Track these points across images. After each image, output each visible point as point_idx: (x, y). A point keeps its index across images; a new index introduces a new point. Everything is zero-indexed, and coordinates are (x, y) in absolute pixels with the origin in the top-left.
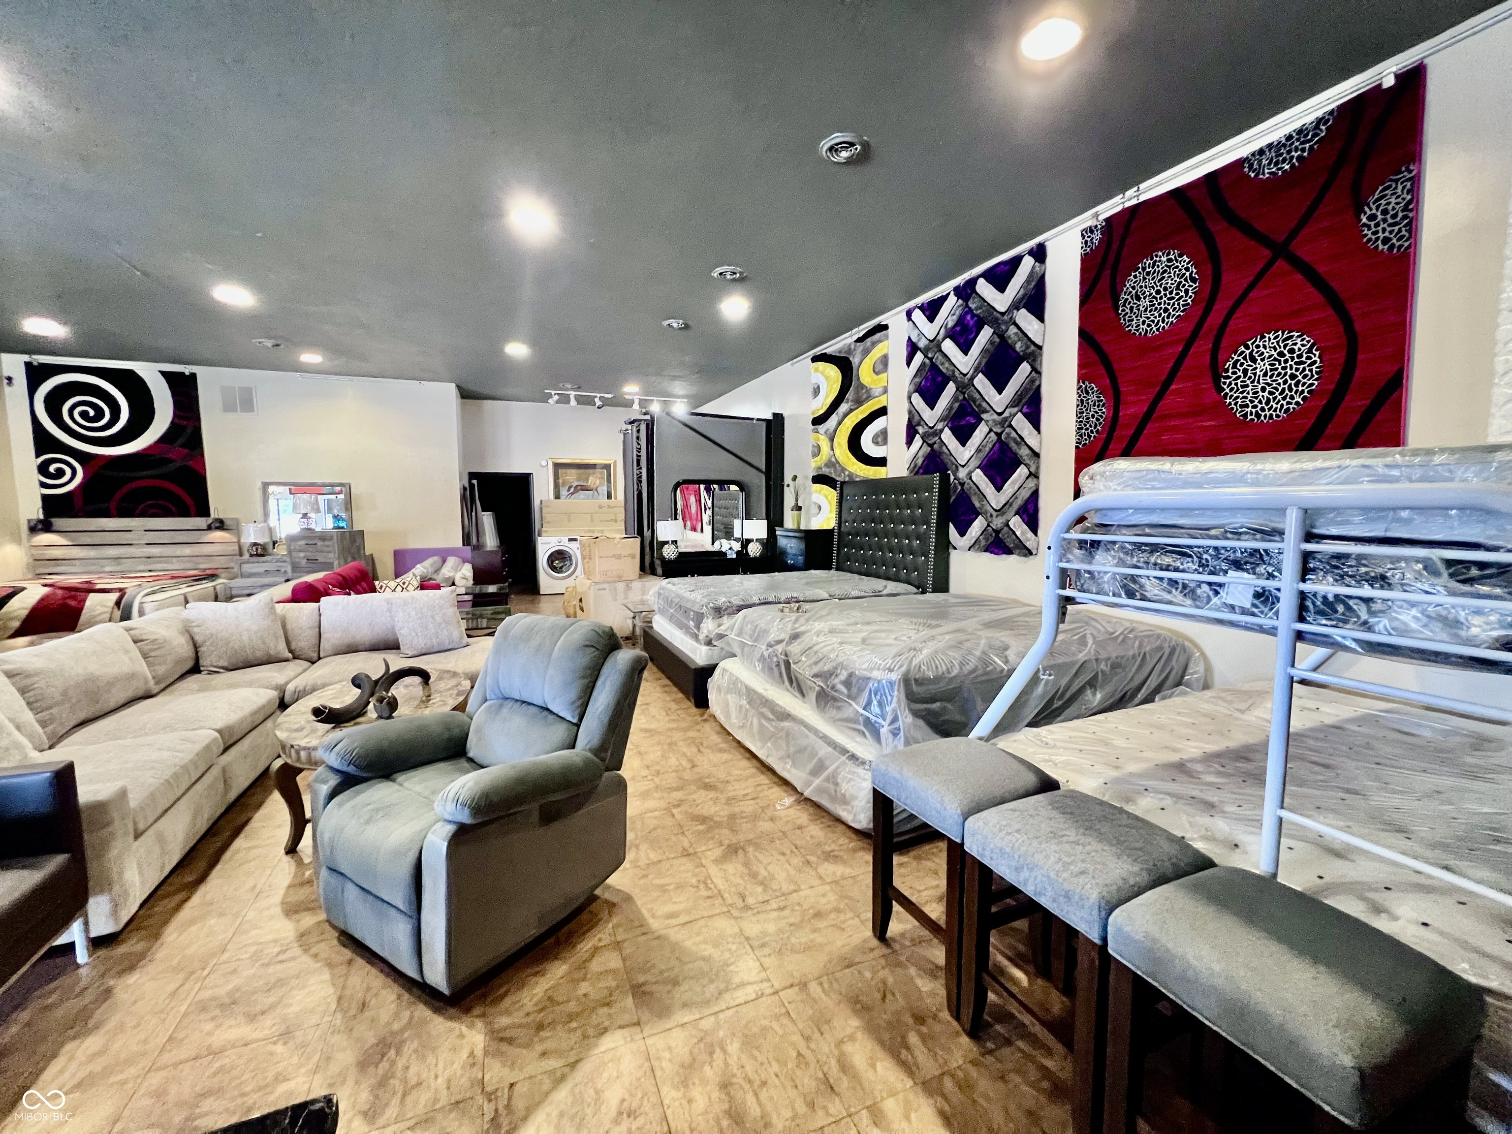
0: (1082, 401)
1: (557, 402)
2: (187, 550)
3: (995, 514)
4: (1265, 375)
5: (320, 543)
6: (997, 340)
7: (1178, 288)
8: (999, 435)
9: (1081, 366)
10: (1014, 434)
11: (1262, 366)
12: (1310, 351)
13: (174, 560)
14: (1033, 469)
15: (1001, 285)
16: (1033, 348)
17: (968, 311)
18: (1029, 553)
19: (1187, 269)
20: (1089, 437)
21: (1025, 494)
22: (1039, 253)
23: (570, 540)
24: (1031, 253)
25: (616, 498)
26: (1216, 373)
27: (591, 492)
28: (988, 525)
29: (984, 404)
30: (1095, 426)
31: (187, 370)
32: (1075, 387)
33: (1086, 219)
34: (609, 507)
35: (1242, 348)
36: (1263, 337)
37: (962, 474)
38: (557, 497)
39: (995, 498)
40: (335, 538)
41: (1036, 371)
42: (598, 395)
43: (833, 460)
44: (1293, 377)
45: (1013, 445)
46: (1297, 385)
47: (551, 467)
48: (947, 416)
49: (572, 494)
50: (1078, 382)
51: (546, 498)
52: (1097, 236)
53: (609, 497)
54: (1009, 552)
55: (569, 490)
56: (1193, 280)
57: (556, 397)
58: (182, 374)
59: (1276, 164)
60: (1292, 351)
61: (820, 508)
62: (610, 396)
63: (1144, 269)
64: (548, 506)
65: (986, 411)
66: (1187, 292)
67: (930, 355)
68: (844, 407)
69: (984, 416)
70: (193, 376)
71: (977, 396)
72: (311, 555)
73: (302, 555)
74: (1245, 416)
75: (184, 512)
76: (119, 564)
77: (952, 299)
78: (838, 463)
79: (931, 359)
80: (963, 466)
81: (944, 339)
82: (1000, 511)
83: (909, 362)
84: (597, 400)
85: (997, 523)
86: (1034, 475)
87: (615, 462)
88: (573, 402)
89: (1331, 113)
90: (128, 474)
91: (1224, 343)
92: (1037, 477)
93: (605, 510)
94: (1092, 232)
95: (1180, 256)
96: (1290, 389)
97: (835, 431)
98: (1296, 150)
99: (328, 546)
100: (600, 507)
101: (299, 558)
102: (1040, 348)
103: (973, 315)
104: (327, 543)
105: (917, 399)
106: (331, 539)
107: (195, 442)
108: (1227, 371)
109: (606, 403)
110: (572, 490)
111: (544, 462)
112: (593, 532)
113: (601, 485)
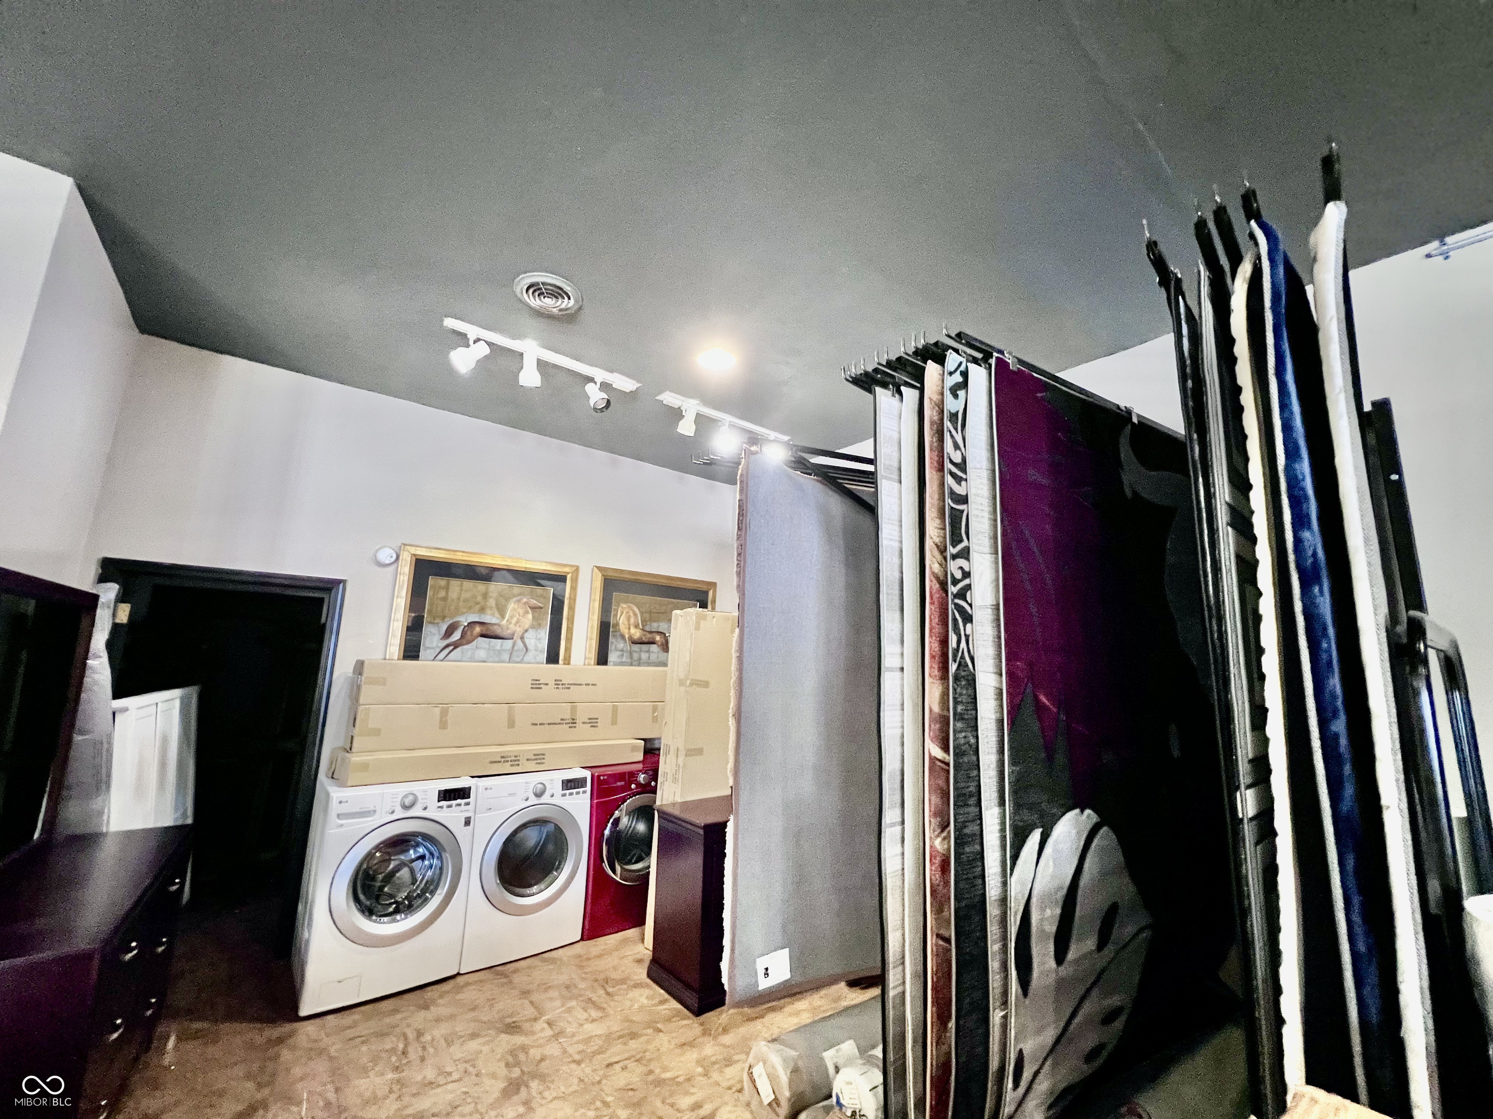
23: (448, 795)
25: (567, 662)
27: (508, 644)
34: (558, 683)
38: (411, 651)
47: (406, 571)
49: (456, 645)
51: (378, 656)
53: (553, 657)
55: (449, 633)
64: (382, 682)
87: (577, 569)
93: (548, 692)
100: (537, 685)
110: (457, 636)
111: (387, 555)
112: (516, 761)
113: (536, 625)
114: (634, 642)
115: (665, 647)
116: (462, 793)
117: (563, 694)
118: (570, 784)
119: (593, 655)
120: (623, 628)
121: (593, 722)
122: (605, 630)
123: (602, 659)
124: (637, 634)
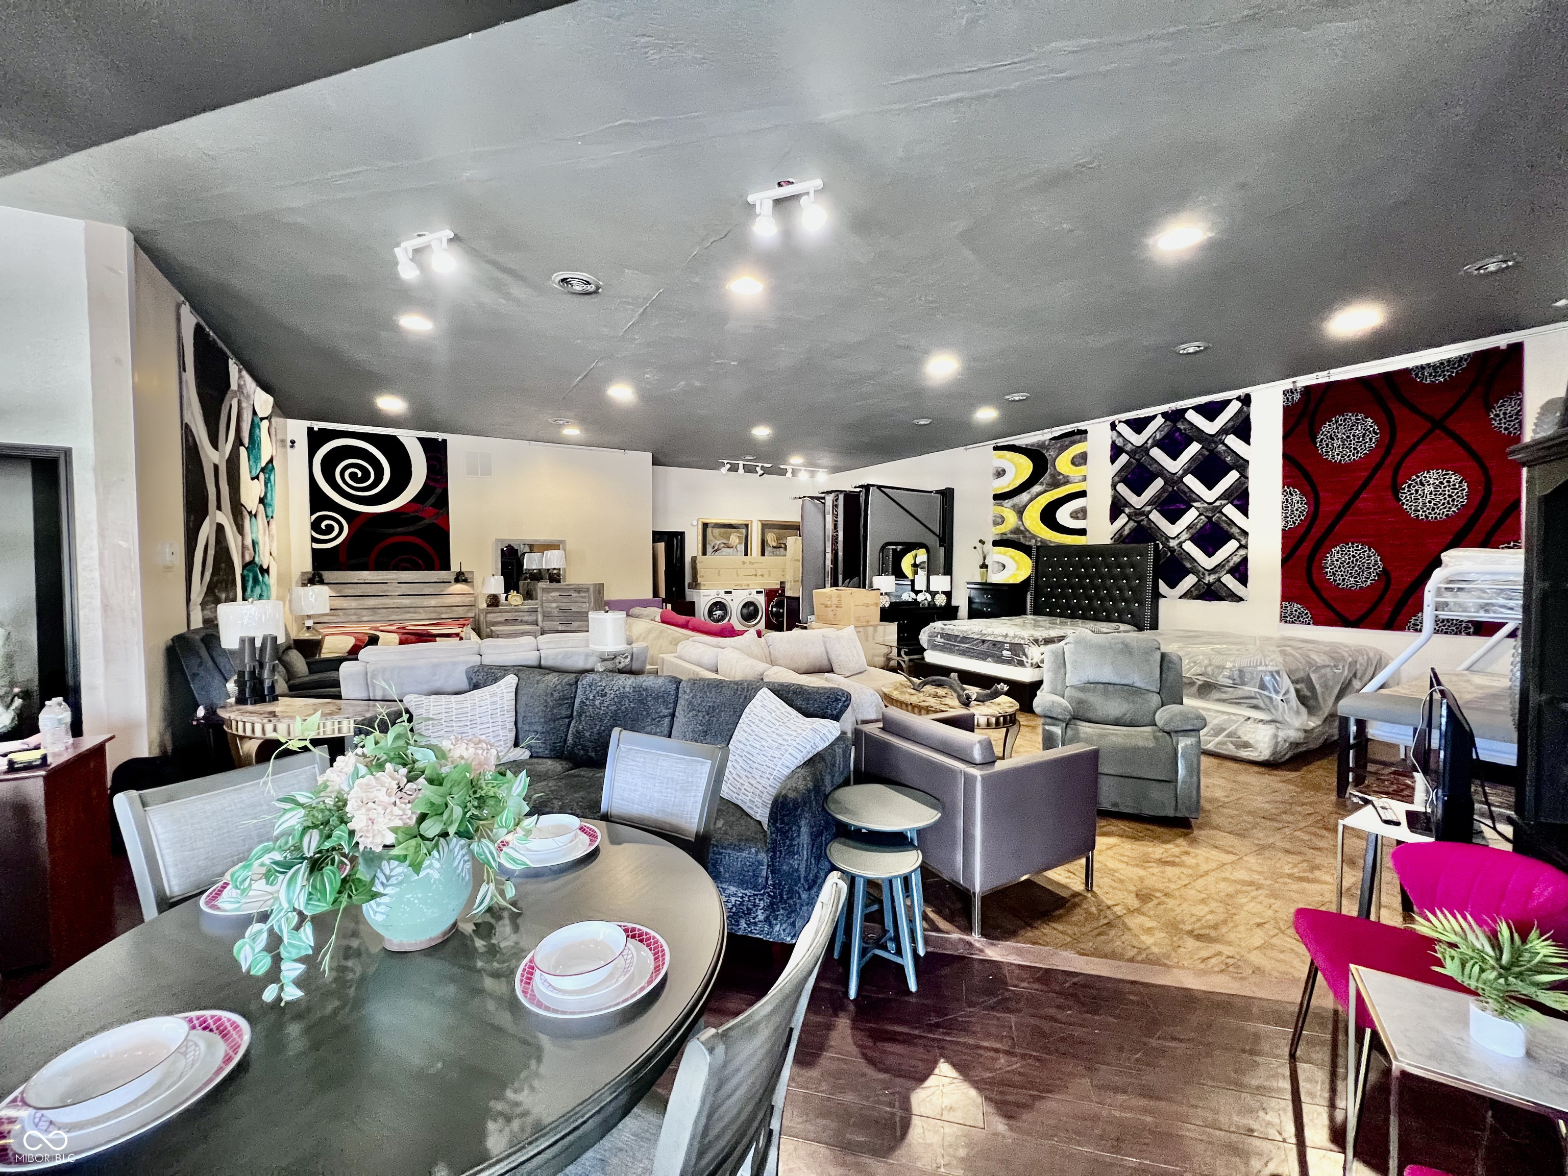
0: (1287, 500)
1: (729, 470)
2: (433, 602)
3: (1207, 573)
4: (1431, 493)
5: (574, 595)
6: (1207, 453)
7: (1364, 436)
8: (1209, 518)
9: (1285, 477)
10: (1224, 518)
11: (1428, 489)
12: (1461, 482)
13: (421, 610)
14: (1243, 542)
15: (1211, 417)
16: (1241, 461)
17: (1175, 429)
18: (1241, 599)
19: (1371, 426)
20: (1294, 523)
21: (1236, 559)
22: (1246, 400)
23: (726, 592)
24: (1238, 399)
25: (752, 555)
26: (1396, 490)
27: (731, 550)
28: (1199, 580)
29: (1194, 496)
30: (1299, 516)
31: (440, 436)
32: (1281, 490)
33: (1287, 384)
34: (750, 562)
35: (1414, 477)
36: (1428, 472)
37: (1173, 543)
39: (1206, 562)
40: (591, 589)
41: (1244, 476)
42: (760, 465)
43: (1022, 528)
44: (1450, 496)
45: (1225, 526)
46: (1453, 501)
47: (700, 526)
48: (1156, 502)
49: (717, 551)
50: (1283, 487)
51: (697, 554)
52: (1297, 397)
53: (746, 554)
54: (1220, 598)
55: (714, 546)
56: (1376, 434)
57: (729, 466)
58: (436, 440)
59: (1435, 376)
60: (1448, 482)
61: (1004, 566)
62: (769, 465)
63: (1337, 422)
64: (699, 561)
65: (1195, 501)
66: (1371, 440)
67: (1137, 457)
68: (1037, 488)
69: (1195, 504)
70: (445, 441)
71: (1186, 490)
72: (563, 605)
73: (554, 605)
74: (1418, 516)
75: (429, 566)
76: (375, 613)
77: (1160, 420)
78: (1028, 531)
79: (1137, 460)
80: (1173, 538)
81: (1152, 447)
82: (1213, 571)
83: (1113, 460)
84: (758, 469)
85: (1210, 579)
86: (1244, 547)
87: (753, 522)
88: (741, 470)
89: (1469, 355)
90: (387, 531)
91: (1401, 473)
92: (1247, 548)
93: (747, 565)
94: (1292, 393)
95: (1366, 418)
96: (1449, 503)
97: (1026, 506)
98: (1448, 371)
99: (582, 597)
101: (552, 608)
102: (1248, 462)
103: (1181, 434)
104: (582, 594)
105: (1122, 488)
106: (588, 590)
107: (443, 502)
108: (1404, 489)
109: (766, 471)
110: (717, 547)
111: (695, 523)
112: (741, 585)
113: (740, 543)
114: (774, 547)
115: (785, 549)
116: (730, 592)
117: (752, 566)
118: (758, 592)
119: (760, 553)
120: (770, 542)
121: (762, 575)
122: (763, 543)
123: (763, 554)
124: (775, 544)
